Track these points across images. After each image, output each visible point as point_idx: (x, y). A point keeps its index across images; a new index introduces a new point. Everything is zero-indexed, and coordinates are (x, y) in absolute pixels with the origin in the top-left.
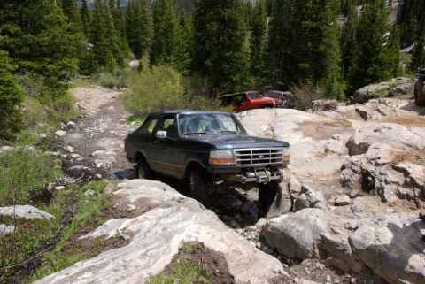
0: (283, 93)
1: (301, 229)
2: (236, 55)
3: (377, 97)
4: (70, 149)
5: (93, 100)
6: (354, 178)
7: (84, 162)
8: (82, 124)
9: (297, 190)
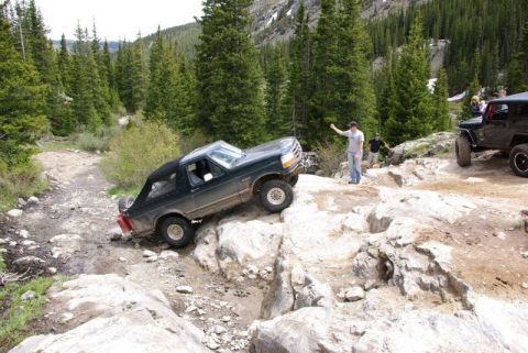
1: (296, 336)
3: (415, 156)
4: (24, 233)
5: (68, 168)
6: (370, 265)
8: (49, 199)
9: (300, 282)
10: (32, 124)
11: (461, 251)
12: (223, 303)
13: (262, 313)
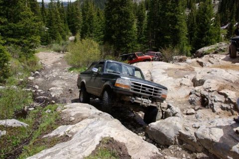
0: (156, 53)
1: (168, 128)
4: (37, 87)
5: (49, 59)
6: (197, 99)
7: (44, 94)
8: (43, 73)
9: (165, 107)
10: (35, 40)
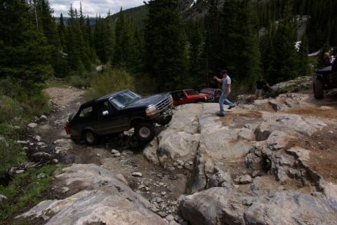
0: (215, 90)
1: (208, 205)
2: (177, 60)
3: (286, 92)
4: (38, 138)
5: (64, 98)
6: (256, 161)
7: (46, 150)
8: (53, 117)
9: (211, 171)
10: (43, 70)
11: (316, 154)
12: (162, 184)
13: (186, 190)
